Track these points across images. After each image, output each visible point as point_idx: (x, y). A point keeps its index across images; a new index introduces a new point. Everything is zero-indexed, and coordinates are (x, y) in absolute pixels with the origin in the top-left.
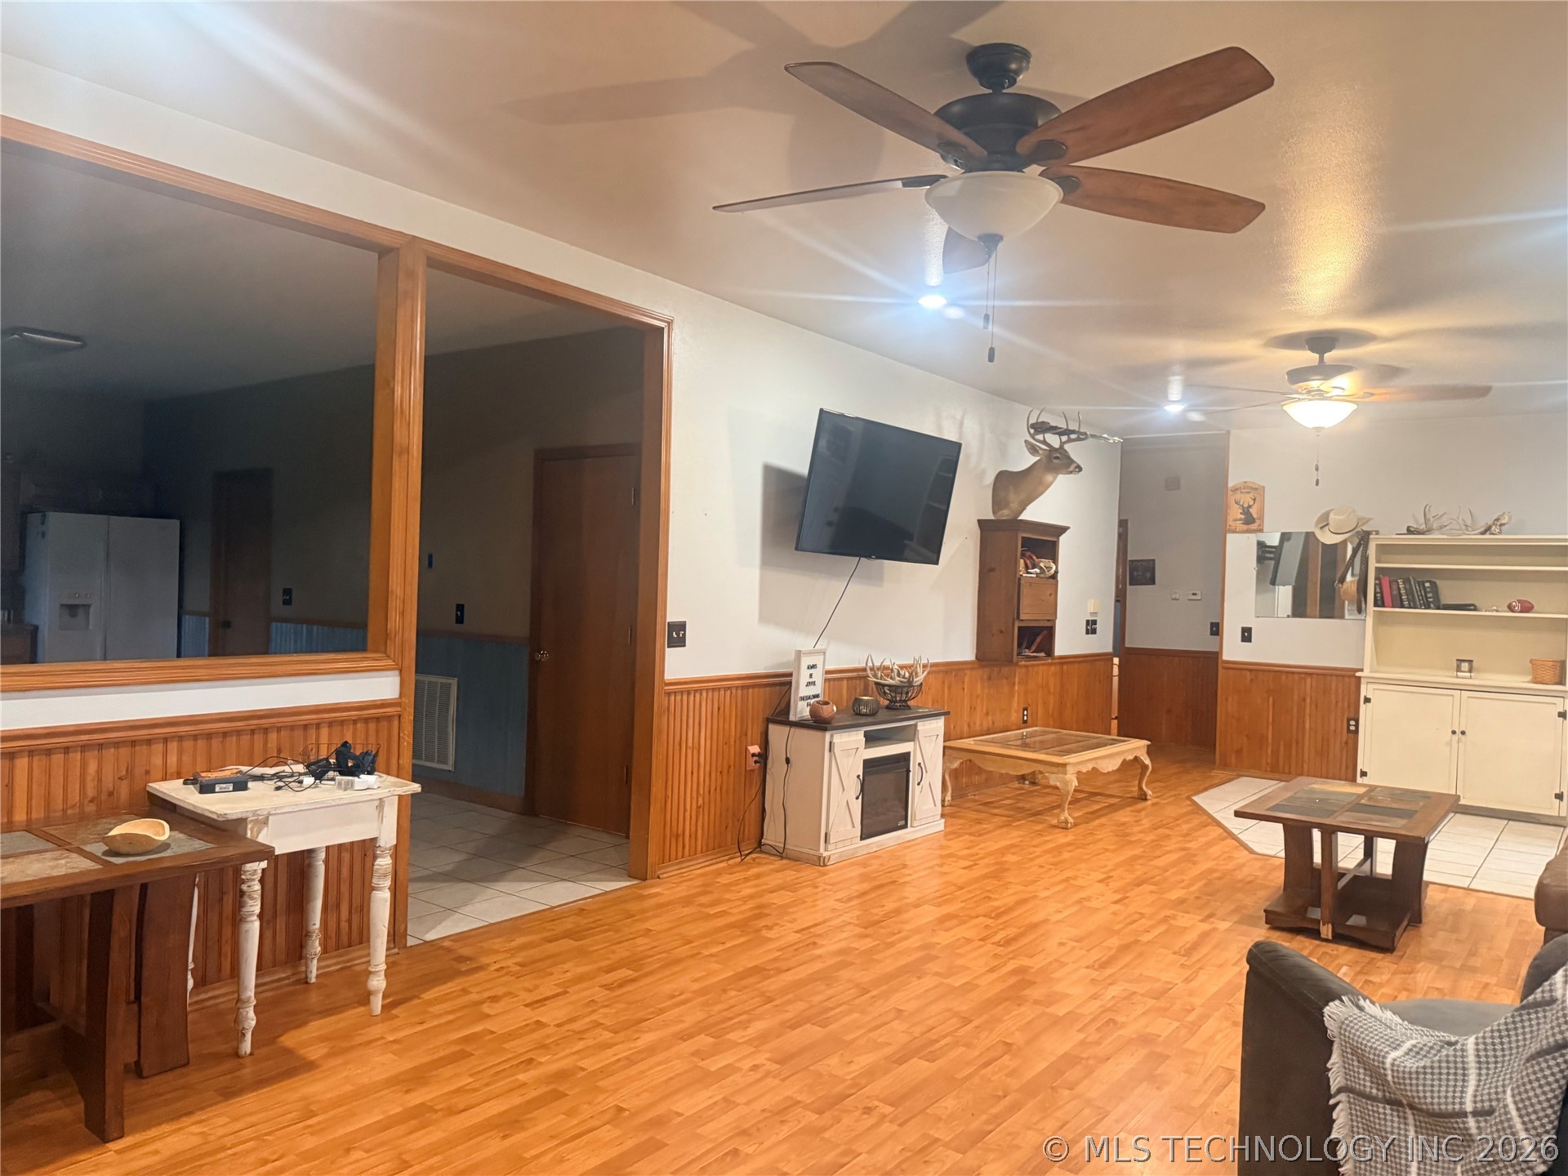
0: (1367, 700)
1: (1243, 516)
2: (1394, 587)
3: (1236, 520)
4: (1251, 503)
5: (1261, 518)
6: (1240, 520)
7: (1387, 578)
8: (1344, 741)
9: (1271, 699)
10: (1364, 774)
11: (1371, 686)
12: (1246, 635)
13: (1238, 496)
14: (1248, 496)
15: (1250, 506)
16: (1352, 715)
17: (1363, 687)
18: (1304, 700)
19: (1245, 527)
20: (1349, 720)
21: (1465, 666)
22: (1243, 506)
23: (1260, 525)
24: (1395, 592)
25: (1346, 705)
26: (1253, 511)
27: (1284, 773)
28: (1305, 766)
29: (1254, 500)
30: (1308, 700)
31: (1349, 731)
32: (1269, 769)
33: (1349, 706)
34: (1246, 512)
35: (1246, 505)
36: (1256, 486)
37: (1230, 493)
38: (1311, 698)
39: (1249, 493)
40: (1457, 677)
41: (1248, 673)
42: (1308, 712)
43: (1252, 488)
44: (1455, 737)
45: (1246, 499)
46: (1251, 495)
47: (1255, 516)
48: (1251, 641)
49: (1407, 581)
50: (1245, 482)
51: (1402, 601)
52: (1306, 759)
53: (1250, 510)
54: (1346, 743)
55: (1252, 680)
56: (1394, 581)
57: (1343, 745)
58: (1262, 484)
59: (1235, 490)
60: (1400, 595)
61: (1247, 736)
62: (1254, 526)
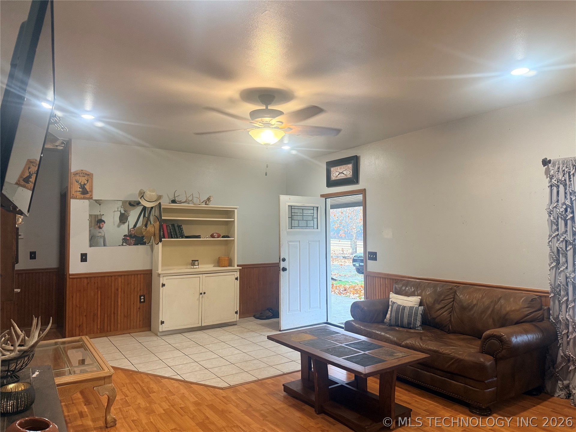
0: (163, 285)
1: (81, 190)
2: (168, 229)
3: (76, 191)
4: (86, 182)
5: (91, 191)
6: (80, 191)
7: (165, 224)
8: (138, 308)
9: (99, 292)
10: (162, 323)
11: (165, 278)
12: (84, 258)
13: (78, 178)
14: (84, 178)
15: (85, 184)
16: (142, 294)
17: (161, 279)
18: (118, 290)
19: (82, 196)
20: (140, 297)
21: (196, 262)
22: (81, 184)
23: (91, 195)
24: (169, 231)
25: (139, 289)
26: (87, 187)
27: (107, 332)
28: (119, 325)
29: (88, 181)
30: (120, 290)
31: (141, 302)
32: (99, 332)
33: (140, 290)
34: (83, 187)
35: (82, 183)
36: (89, 174)
37: (72, 176)
38: (121, 289)
39: (85, 176)
40: (194, 268)
41: (85, 280)
42: (119, 296)
43: (86, 174)
44: (201, 296)
45: (83, 180)
46: (86, 178)
47: (88, 190)
48: (87, 261)
49: (173, 225)
50: (82, 170)
51: (171, 235)
52: (119, 321)
53: (85, 186)
54: (139, 308)
55: (88, 283)
56: (168, 226)
57: (138, 309)
58: (92, 173)
59: (76, 174)
60: (171, 232)
61: (85, 316)
62: (87, 196)
